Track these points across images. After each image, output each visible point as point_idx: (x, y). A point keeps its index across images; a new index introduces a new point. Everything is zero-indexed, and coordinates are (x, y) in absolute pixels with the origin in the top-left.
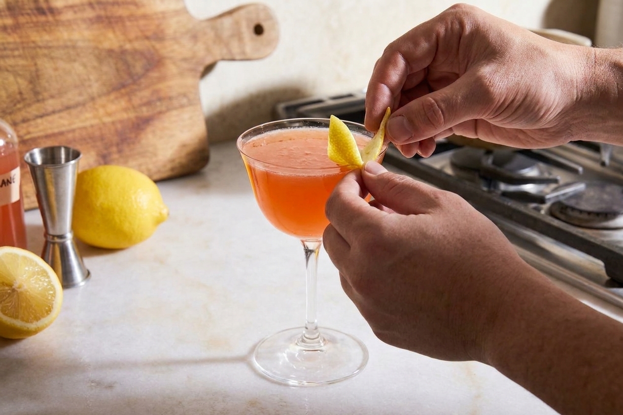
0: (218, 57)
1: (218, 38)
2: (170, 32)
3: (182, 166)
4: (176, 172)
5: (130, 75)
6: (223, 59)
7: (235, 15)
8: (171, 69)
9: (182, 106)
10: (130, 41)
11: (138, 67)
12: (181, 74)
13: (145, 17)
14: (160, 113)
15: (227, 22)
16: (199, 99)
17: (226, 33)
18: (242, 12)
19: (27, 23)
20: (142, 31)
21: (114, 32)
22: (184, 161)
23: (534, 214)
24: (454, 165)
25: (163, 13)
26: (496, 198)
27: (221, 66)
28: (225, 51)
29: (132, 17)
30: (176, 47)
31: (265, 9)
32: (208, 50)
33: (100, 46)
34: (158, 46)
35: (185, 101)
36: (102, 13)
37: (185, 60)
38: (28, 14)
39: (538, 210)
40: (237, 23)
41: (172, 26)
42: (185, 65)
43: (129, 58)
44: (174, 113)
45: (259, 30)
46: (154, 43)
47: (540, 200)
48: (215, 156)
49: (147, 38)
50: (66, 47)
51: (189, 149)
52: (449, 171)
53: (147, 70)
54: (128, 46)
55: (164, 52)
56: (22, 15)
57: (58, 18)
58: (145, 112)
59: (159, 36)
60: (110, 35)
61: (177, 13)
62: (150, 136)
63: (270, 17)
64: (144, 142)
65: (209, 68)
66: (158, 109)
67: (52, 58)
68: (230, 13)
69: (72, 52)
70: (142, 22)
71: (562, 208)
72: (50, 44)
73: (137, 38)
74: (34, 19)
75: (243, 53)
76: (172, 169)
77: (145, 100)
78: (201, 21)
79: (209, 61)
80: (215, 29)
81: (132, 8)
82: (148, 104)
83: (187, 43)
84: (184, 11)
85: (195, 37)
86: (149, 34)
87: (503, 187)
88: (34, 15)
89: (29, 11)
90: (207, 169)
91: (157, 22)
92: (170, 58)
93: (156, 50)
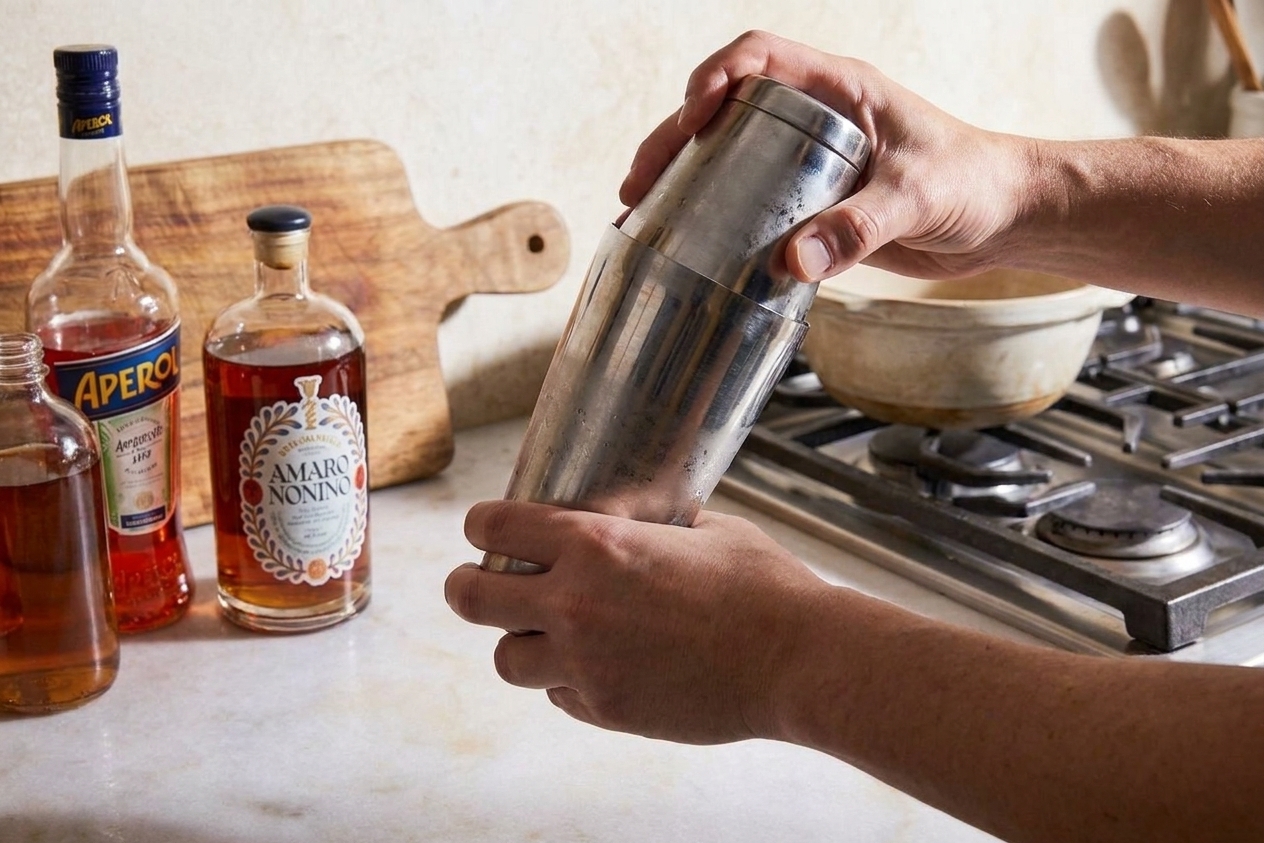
0: (470, 288)
1: (469, 259)
2: (388, 249)
3: (410, 466)
4: (400, 475)
6: (477, 292)
7: (497, 221)
8: (394, 308)
9: (409, 370)
10: (323, 265)
12: (409, 316)
13: (348, 225)
15: (485, 231)
16: (437, 359)
17: (482, 252)
18: (508, 217)
19: (157, 238)
20: (343, 249)
22: (412, 457)
23: (1009, 535)
24: (875, 457)
25: (378, 219)
26: (944, 508)
27: (474, 303)
28: (480, 278)
29: (326, 227)
30: (399, 273)
31: (547, 209)
32: (453, 277)
34: (370, 272)
35: (414, 361)
37: (415, 292)
38: (158, 224)
39: (1018, 528)
40: (500, 234)
41: (393, 240)
42: (416, 302)
44: (396, 381)
45: (536, 244)
46: (363, 267)
47: (1020, 510)
48: (462, 449)
49: (352, 260)
50: (219, 275)
51: (421, 439)
52: (867, 467)
55: (378, 281)
56: (149, 225)
57: (205, 229)
59: (372, 258)
61: (401, 219)
63: (555, 224)
65: (453, 307)
67: (196, 294)
68: (489, 217)
69: (227, 284)
70: (342, 235)
71: (1055, 525)
72: (194, 272)
73: (335, 261)
74: (168, 232)
75: (511, 281)
76: (394, 471)
78: (441, 232)
79: (451, 296)
80: (461, 243)
81: (328, 211)
83: (419, 268)
84: (414, 215)
85: (431, 258)
86: (355, 253)
87: (957, 491)
88: (168, 224)
89: (159, 220)
90: (449, 471)
91: (368, 234)
92: (389, 291)
93: (368, 280)
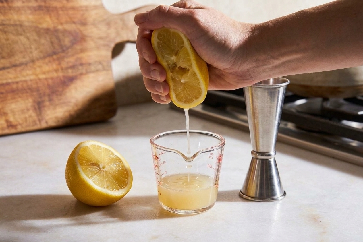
0: (125, 38)
1: (125, 26)
2: (90, 20)
5: (61, 46)
6: (129, 41)
7: (138, 11)
8: (91, 44)
9: (97, 71)
10: (62, 24)
11: (67, 41)
12: (98, 48)
13: (73, 8)
14: (81, 74)
17: (131, 23)
20: (71, 18)
21: (50, 17)
25: (86, 7)
29: (63, 8)
30: (94, 30)
32: (118, 34)
33: (40, 26)
34: (82, 28)
35: (100, 67)
36: (43, 4)
37: (101, 38)
41: (92, 15)
42: (101, 42)
43: (61, 35)
44: (92, 75)
46: (79, 26)
49: (74, 23)
50: (16, 25)
53: (73, 44)
54: (60, 27)
55: (86, 32)
57: (10, 5)
58: (70, 73)
59: (84, 23)
60: (48, 19)
61: (96, 7)
62: (73, 91)
64: (68, 94)
66: (80, 72)
67: (5, 32)
68: (134, 10)
69: (19, 29)
70: (71, 12)
72: (4, 23)
73: (67, 22)
77: (71, 64)
78: (114, 14)
79: (117, 41)
80: (122, 19)
82: (73, 67)
83: (103, 28)
84: (101, 7)
85: (108, 24)
86: (76, 20)
91: (81, 13)
92: (90, 37)
93: (81, 31)
